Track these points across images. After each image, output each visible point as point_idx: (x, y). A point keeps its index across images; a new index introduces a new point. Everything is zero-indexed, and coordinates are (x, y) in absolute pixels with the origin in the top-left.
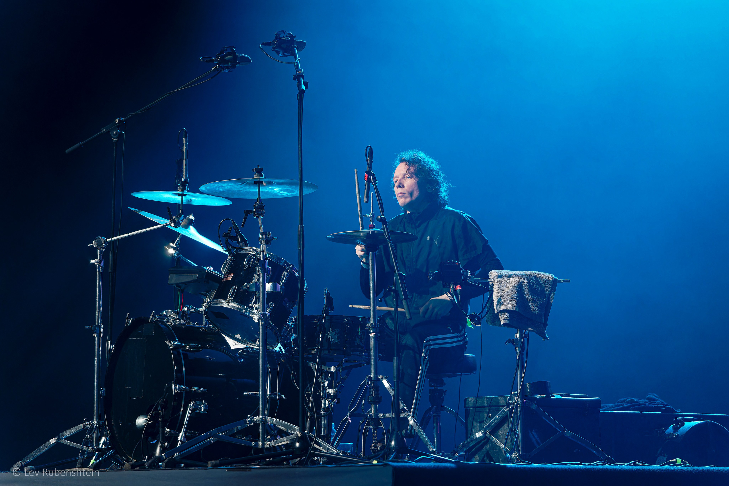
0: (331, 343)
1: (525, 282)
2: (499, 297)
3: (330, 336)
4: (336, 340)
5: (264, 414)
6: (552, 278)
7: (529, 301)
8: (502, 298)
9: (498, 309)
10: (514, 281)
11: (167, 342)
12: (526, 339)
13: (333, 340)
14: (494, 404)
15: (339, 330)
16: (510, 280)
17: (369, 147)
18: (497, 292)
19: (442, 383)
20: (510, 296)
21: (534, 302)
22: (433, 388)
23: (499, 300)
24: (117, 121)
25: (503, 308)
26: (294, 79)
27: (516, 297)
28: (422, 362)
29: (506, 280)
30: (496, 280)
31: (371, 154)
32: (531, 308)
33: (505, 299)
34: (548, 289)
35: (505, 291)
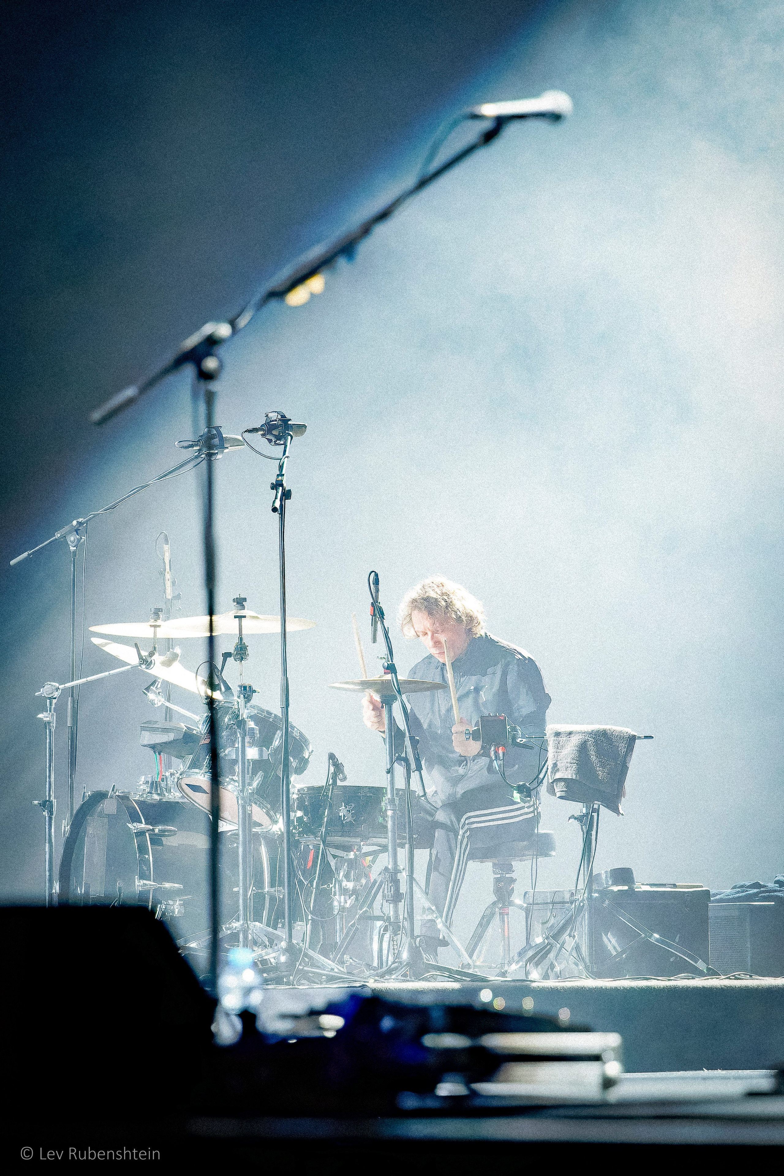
0: (344, 822)
1: (591, 741)
2: (555, 762)
3: (342, 814)
4: (349, 818)
5: (245, 919)
6: (627, 734)
7: (596, 765)
8: (558, 763)
9: (552, 778)
10: (575, 740)
11: (129, 825)
12: (595, 815)
13: (346, 818)
14: (557, 900)
15: (353, 805)
16: (571, 738)
17: (373, 573)
18: (553, 754)
19: (510, 869)
20: (569, 760)
21: (603, 766)
22: (499, 876)
23: (555, 765)
24: (75, 523)
25: (558, 775)
26: (272, 488)
27: (577, 761)
28: (459, 846)
29: (565, 739)
30: (553, 738)
31: (377, 582)
32: (598, 775)
33: (563, 764)
34: (622, 747)
35: (562, 754)
